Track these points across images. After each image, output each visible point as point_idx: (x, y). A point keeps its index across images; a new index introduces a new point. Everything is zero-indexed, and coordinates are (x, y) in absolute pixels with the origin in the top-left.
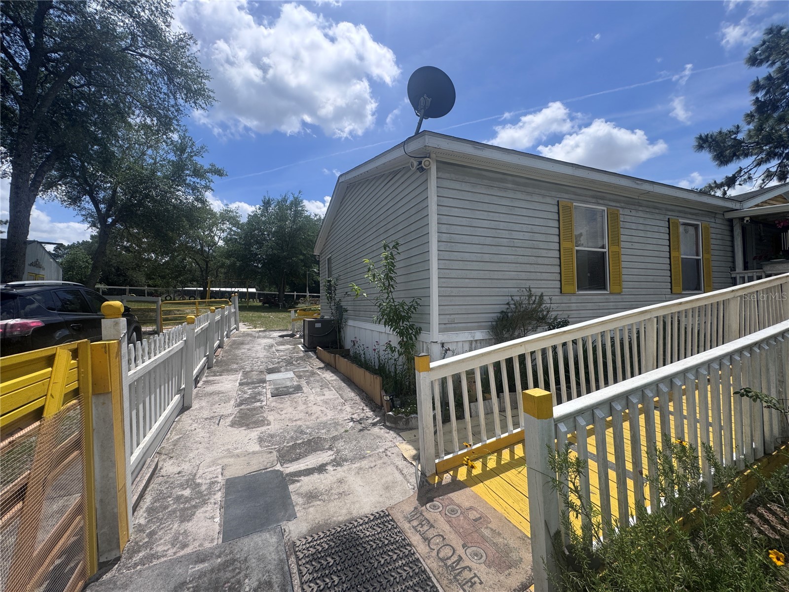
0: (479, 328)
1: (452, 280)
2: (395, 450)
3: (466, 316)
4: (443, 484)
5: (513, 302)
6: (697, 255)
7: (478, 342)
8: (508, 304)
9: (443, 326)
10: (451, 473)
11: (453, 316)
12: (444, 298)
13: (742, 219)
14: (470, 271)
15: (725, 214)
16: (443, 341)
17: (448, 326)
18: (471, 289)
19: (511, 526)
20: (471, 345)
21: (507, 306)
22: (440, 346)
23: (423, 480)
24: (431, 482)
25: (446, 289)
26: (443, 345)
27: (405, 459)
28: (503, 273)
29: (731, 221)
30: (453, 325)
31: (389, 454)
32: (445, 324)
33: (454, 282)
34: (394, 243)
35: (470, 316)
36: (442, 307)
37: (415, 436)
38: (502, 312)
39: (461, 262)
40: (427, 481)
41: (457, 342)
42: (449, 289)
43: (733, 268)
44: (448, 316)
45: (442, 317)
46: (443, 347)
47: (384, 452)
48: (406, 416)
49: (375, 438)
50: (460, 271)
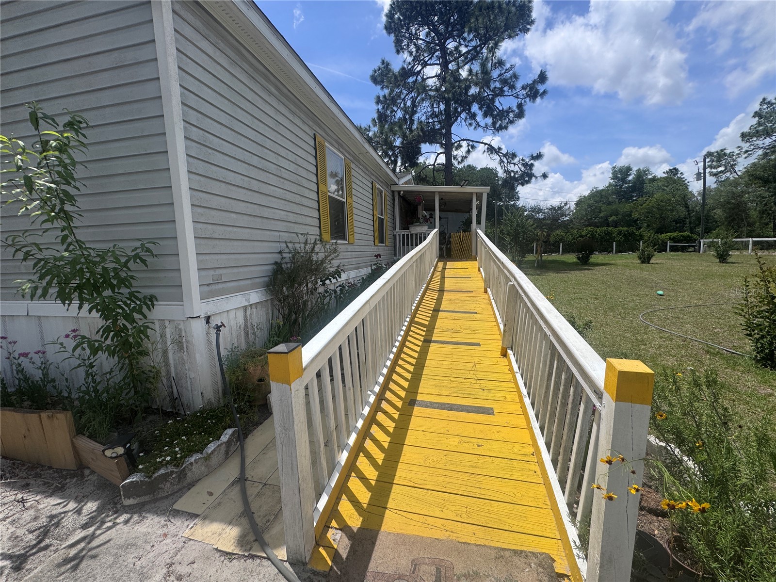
0: (252, 287)
1: (213, 212)
2: (190, 552)
3: (235, 270)
4: (344, 556)
5: (287, 250)
6: (382, 215)
7: (253, 307)
8: (280, 252)
9: (206, 289)
10: (334, 524)
11: (219, 272)
12: (203, 242)
13: (399, 192)
14: (236, 202)
15: (392, 186)
16: (209, 314)
17: (214, 287)
18: (239, 229)
19: (475, 548)
20: (246, 312)
21: (279, 256)
22: (204, 321)
23: (305, 576)
24: (320, 568)
25: (205, 226)
26: (208, 319)
27: (229, 555)
28: (273, 210)
29: (393, 192)
30: (220, 286)
31: (183, 569)
32: (208, 285)
33: (216, 217)
34: (67, 119)
35: (241, 270)
36: (202, 257)
37: (211, 494)
38: (276, 263)
39: (223, 185)
40: (315, 573)
41: (228, 311)
42: (210, 227)
43: (394, 228)
44: (212, 272)
45: (203, 273)
46: (208, 322)
47: (169, 574)
48: (177, 466)
49: (117, 556)
50: (223, 199)
